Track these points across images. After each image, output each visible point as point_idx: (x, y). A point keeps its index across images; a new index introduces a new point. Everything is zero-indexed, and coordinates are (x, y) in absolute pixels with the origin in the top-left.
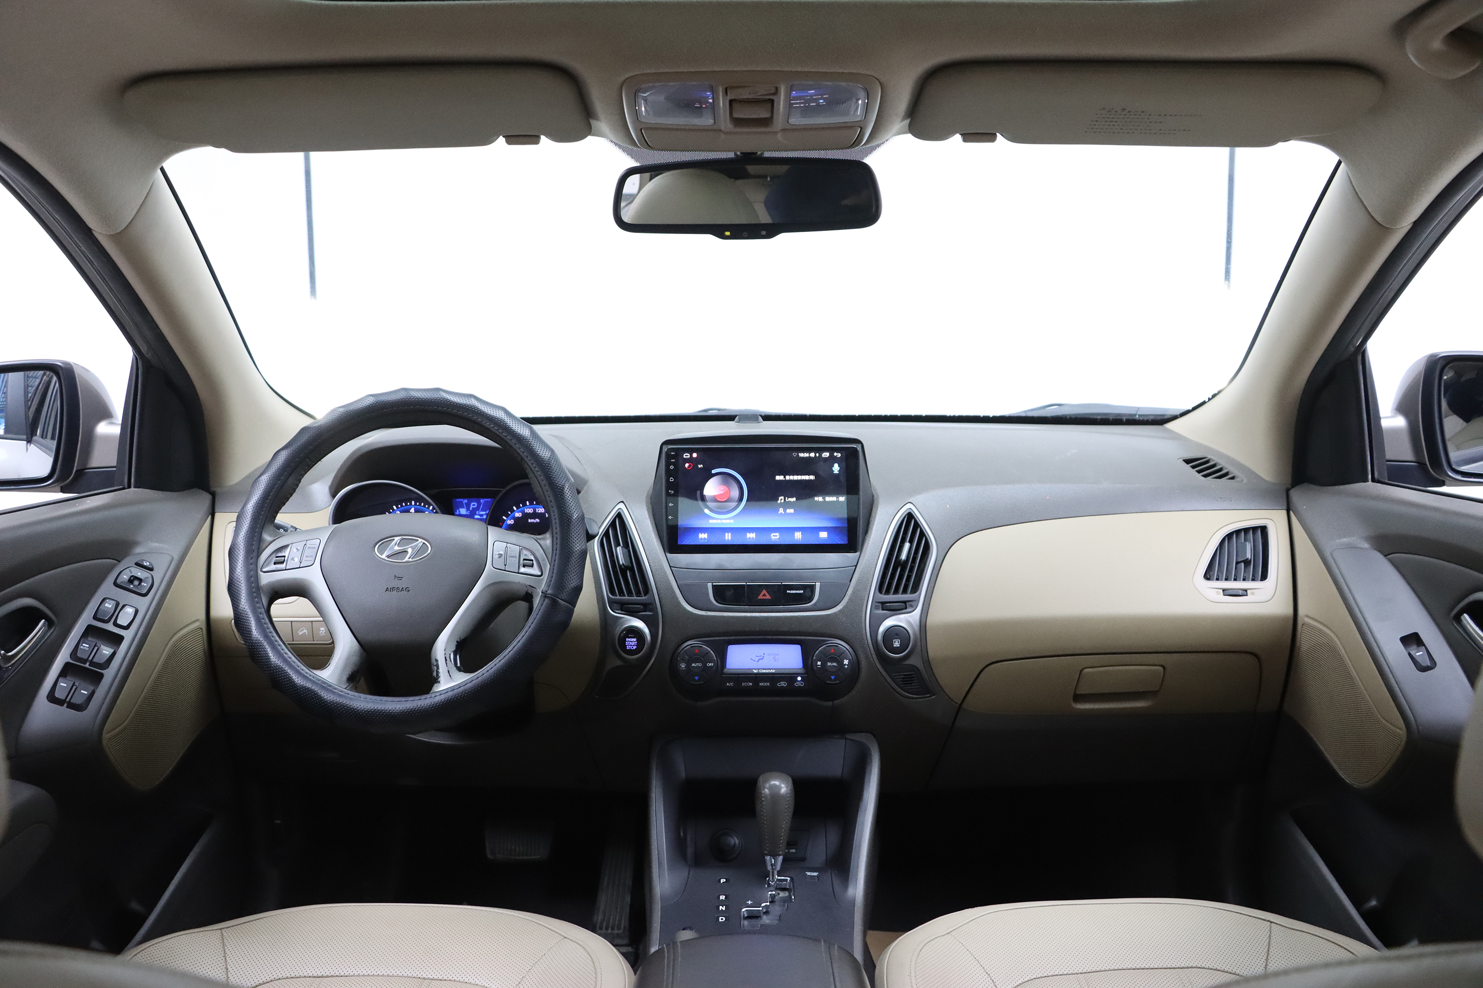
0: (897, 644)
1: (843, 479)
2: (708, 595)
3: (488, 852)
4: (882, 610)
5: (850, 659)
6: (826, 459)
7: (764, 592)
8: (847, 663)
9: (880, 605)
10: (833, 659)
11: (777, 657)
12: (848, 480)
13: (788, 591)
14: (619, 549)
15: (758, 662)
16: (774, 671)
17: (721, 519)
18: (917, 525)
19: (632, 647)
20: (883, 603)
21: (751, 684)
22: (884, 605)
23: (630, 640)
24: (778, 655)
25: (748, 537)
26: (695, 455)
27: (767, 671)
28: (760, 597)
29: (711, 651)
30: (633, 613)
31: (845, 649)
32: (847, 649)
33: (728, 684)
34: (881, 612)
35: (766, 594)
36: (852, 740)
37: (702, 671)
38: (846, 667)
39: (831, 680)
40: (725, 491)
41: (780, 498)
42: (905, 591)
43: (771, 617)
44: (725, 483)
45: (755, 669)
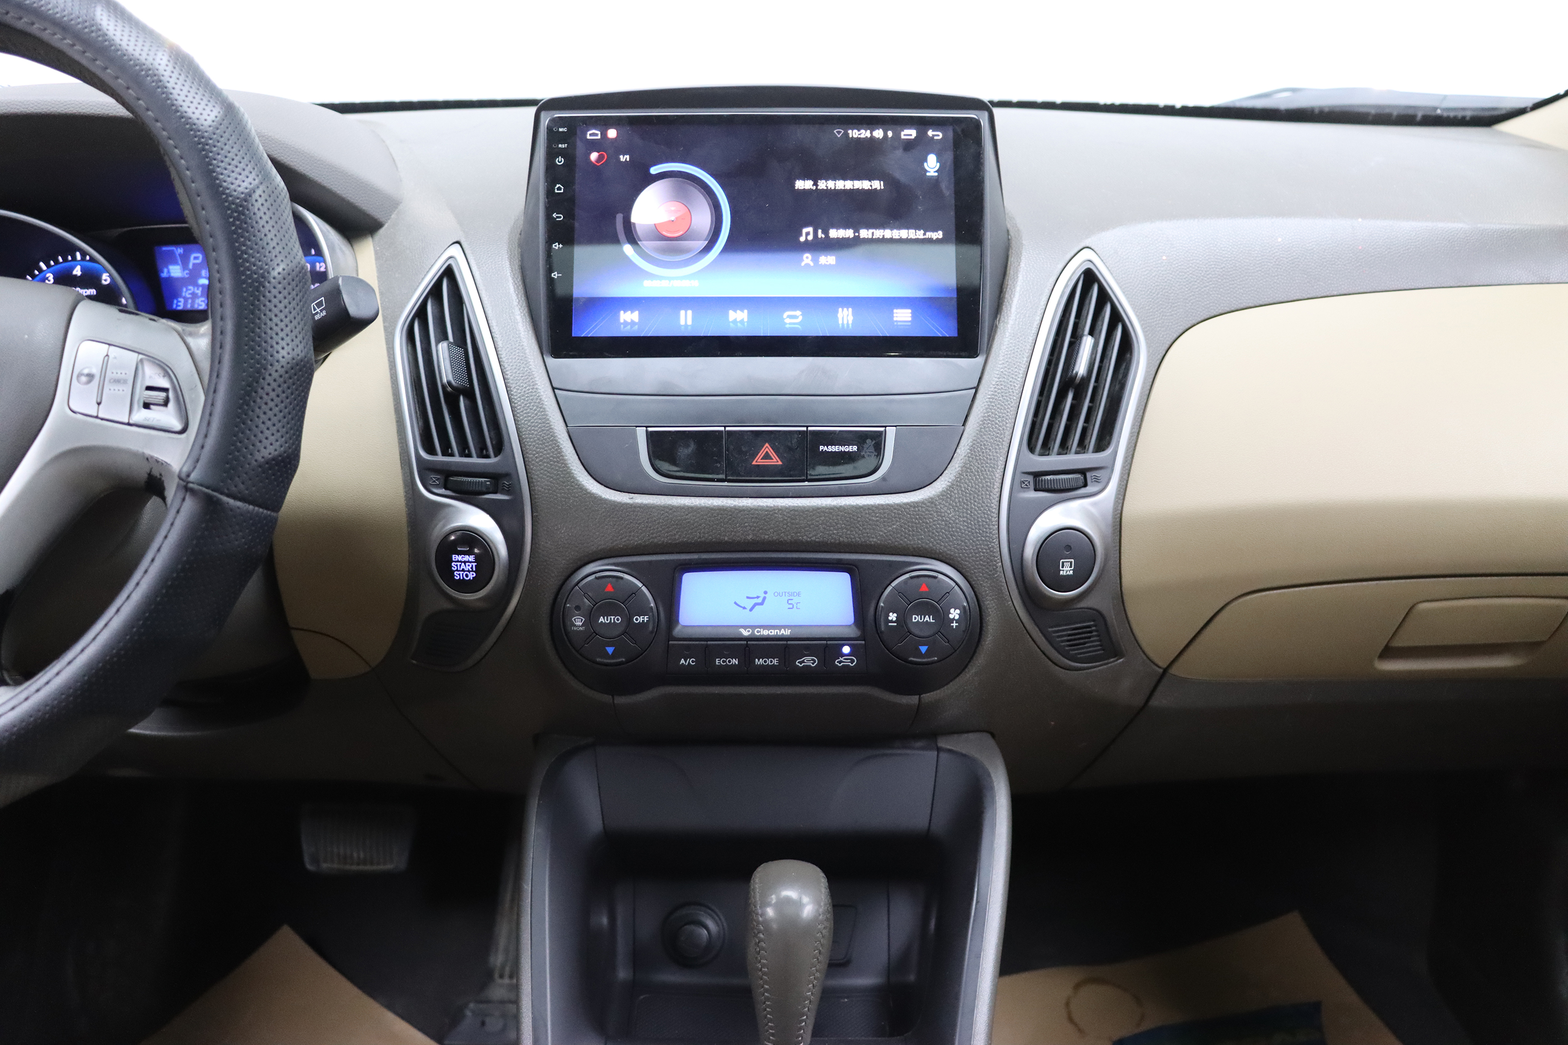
0: (1067, 569)
1: (947, 190)
2: (637, 453)
3: (307, 859)
4: (1036, 490)
5: (964, 607)
6: (909, 145)
7: (767, 448)
8: (957, 617)
9: (1030, 478)
10: (924, 608)
11: (796, 599)
12: (958, 193)
13: (821, 448)
14: (443, 346)
15: (751, 610)
16: (786, 633)
17: (670, 279)
18: (1104, 297)
19: (467, 576)
20: (1037, 475)
21: (735, 661)
22: (1038, 480)
23: (460, 558)
24: (799, 594)
25: (731, 318)
26: (612, 133)
27: (773, 633)
28: (758, 461)
29: (644, 589)
30: (468, 496)
31: (953, 584)
32: (957, 584)
33: (683, 661)
34: (1032, 495)
35: (772, 453)
36: (950, 751)
37: (624, 633)
38: (954, 624)
39: (919, 654)
40: (678, 214)
41: (805, 230)
42: (1082, 447)
43: (781, 510)
44: (680, 196)
45: (745, 627)
